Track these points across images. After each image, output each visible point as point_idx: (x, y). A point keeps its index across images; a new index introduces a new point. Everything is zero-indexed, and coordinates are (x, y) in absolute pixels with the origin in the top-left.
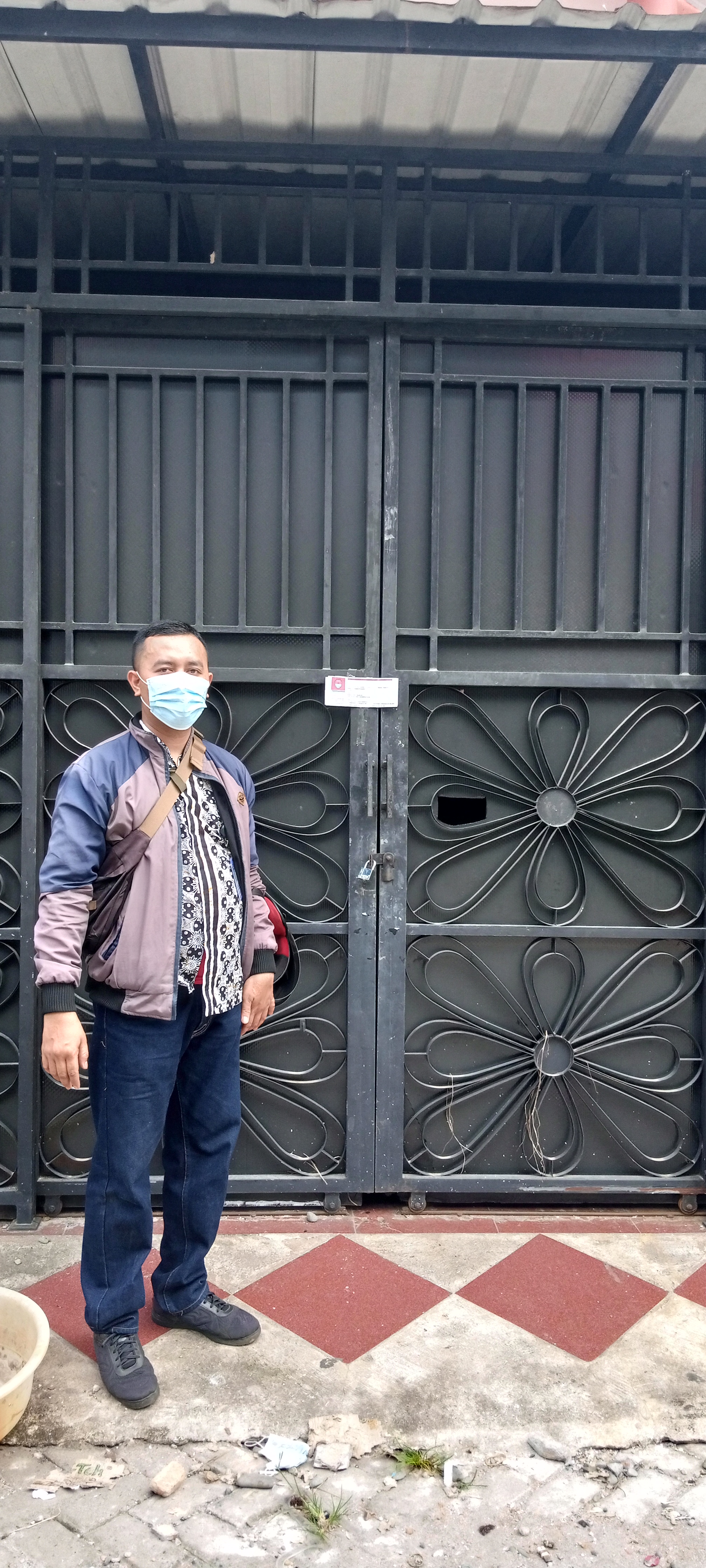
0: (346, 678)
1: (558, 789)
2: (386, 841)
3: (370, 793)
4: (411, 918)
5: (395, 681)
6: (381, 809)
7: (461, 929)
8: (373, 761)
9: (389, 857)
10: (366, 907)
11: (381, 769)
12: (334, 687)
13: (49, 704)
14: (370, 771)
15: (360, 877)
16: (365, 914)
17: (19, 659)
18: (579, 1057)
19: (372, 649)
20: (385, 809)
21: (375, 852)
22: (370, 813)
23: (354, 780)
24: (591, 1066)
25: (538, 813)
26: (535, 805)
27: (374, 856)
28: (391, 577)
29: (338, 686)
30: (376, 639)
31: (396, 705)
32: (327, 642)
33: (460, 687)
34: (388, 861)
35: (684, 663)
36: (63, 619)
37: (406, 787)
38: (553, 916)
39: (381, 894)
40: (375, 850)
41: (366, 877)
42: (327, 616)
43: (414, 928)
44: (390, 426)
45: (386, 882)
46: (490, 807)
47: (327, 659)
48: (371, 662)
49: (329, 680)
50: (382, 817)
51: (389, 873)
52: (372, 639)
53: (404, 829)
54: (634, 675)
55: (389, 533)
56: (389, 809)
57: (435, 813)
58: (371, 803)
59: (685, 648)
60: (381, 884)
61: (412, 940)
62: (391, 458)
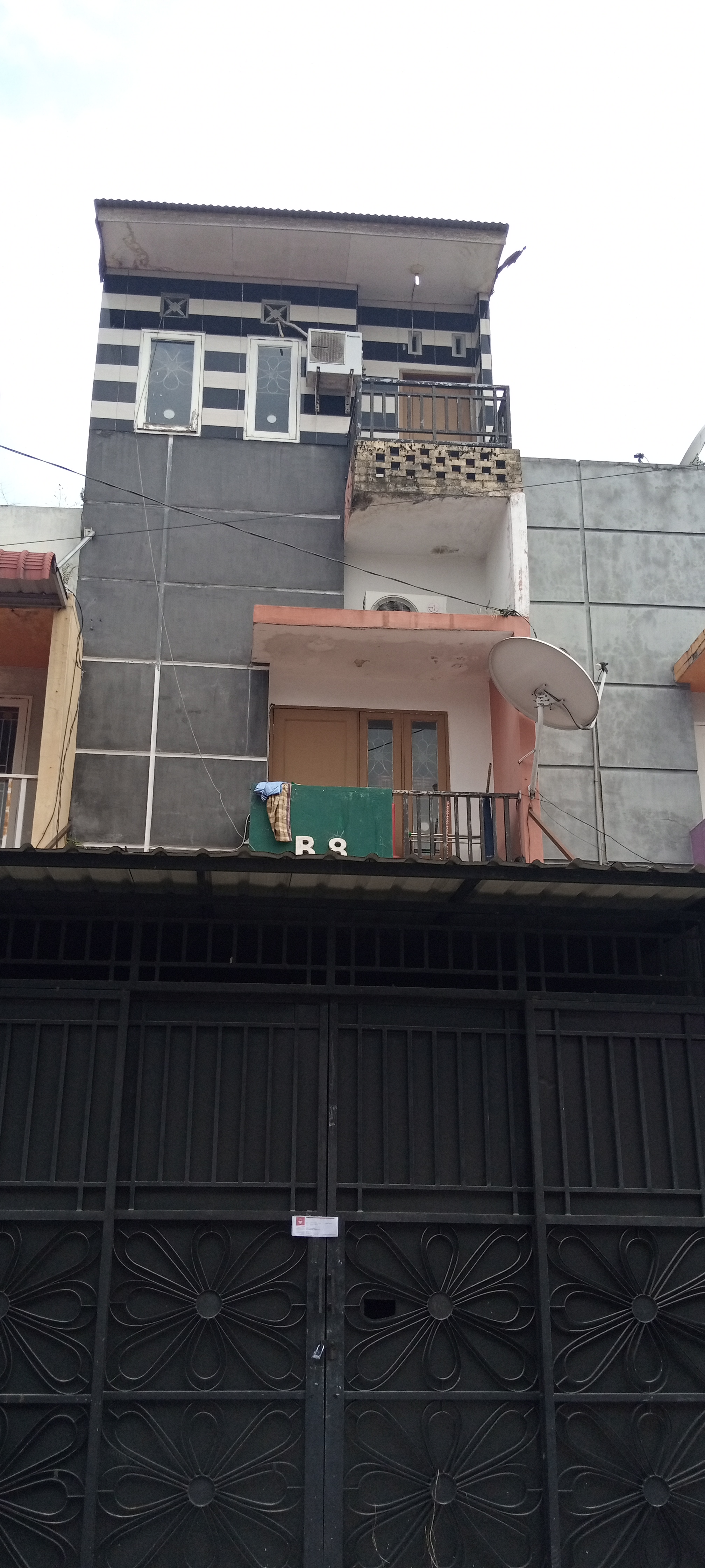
0: (305, 1217)
1: (441, 1293)
2: (331, 1331)
3: (320, 1297)
4: (347, 1387)
5: (336, 1219)
6: (327, 1308)
7: (380, 1394)
8: (321, 1273)
9: (333, 1342)
10: (318, 1380)
11: (327, 1279)
12: (297, 1223)
13: (117, 1236)
14: (320, 1281)
15: (314, 1357)
16: (316, 1384)
17: (102, 1207)
18: (461, 1489)
19: (321, 1198)
20: (330, 1309)
21: (324, 1339)
22: (320, 1310)
23: (310, 1288)
24: (469, 1496)
25: (428, 1310)
26: (426, 1304)
27: (323, 1341)
28: (333, 1149)
29: (300, 1222)
30: (324, 1190)
31: (337, 1236)
32: (293, 1192)
33: (377, 1223)
34: (332, 1345)
35: (516, 1207)
36: (129, 1179)
37: (343, 1293)
38: (442, 1385)
39: (328, 1369)
40: (323, 1338)
41: (318, 1357)
42: (294, 1175)
43: (350, 1395)
44: (332, 1057)
45: (331, 1360)
46: (399, 1306)
47: (294, 1205)
48: (321, 1205)
49: (294, 1218)
50: (328, 1314)
51: (333, 1354)
52: (321, 1191)
53: (342, 1322)
54: (485, 1215)
55: (332, 1121)
56: (333, 1308)
57: (362, 1311)
58: (321, 1303)
59: (515, 1197)
60: (328, 1362)
61: (347, 1402)
62: (333, 1075)
